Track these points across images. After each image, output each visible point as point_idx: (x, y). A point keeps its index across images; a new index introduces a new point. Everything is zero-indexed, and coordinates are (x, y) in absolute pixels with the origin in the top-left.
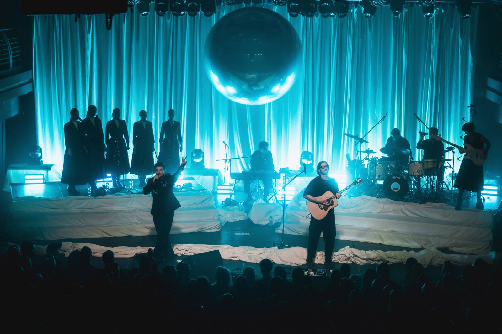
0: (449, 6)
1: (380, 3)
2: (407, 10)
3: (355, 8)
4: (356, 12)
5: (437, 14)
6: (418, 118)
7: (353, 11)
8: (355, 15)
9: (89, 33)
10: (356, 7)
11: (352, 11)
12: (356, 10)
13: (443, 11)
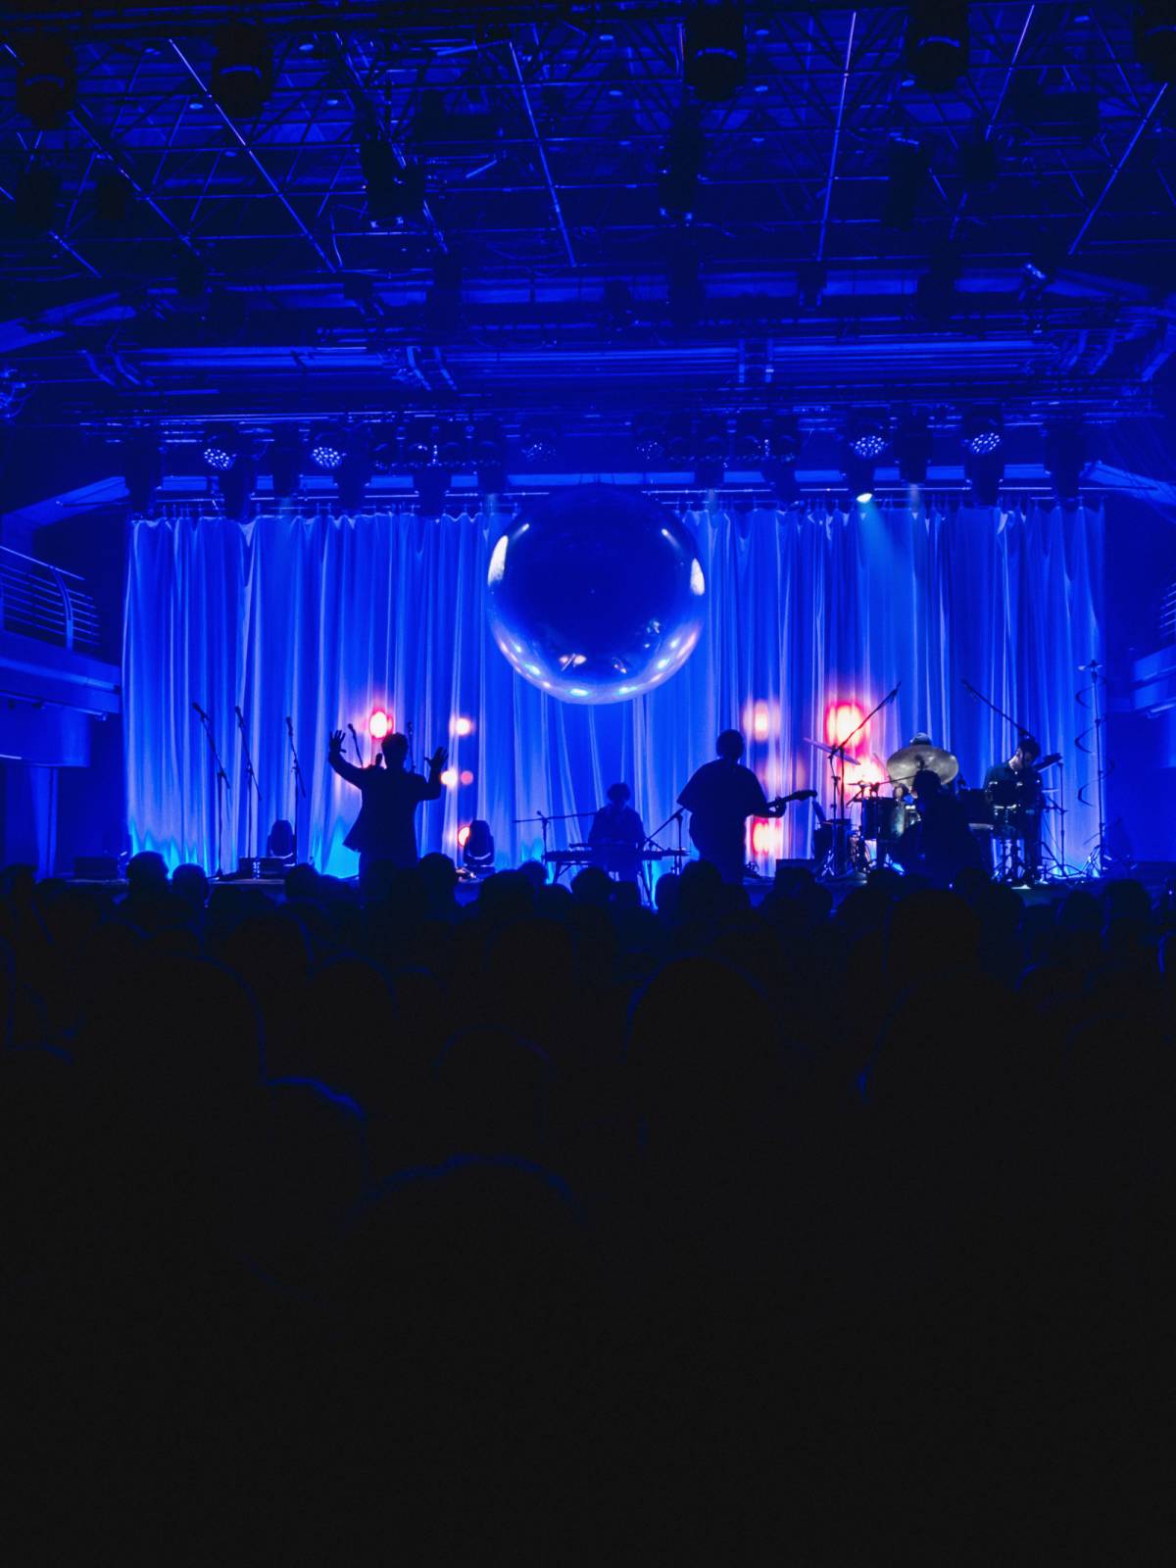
0: (1036, 508)
1: (873, 446)
2: (943, 519)
3: (827, 516)
4: (830, 525)
5: (1011, 525)
6: (984, 699)
7: (824, 522)
8: (828, 530)
9: (246, 584)
10: (830, 515)
11: (821, 523)
12: (829, 519)
13: (1024, 517)
